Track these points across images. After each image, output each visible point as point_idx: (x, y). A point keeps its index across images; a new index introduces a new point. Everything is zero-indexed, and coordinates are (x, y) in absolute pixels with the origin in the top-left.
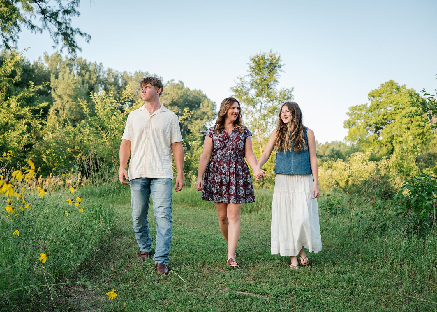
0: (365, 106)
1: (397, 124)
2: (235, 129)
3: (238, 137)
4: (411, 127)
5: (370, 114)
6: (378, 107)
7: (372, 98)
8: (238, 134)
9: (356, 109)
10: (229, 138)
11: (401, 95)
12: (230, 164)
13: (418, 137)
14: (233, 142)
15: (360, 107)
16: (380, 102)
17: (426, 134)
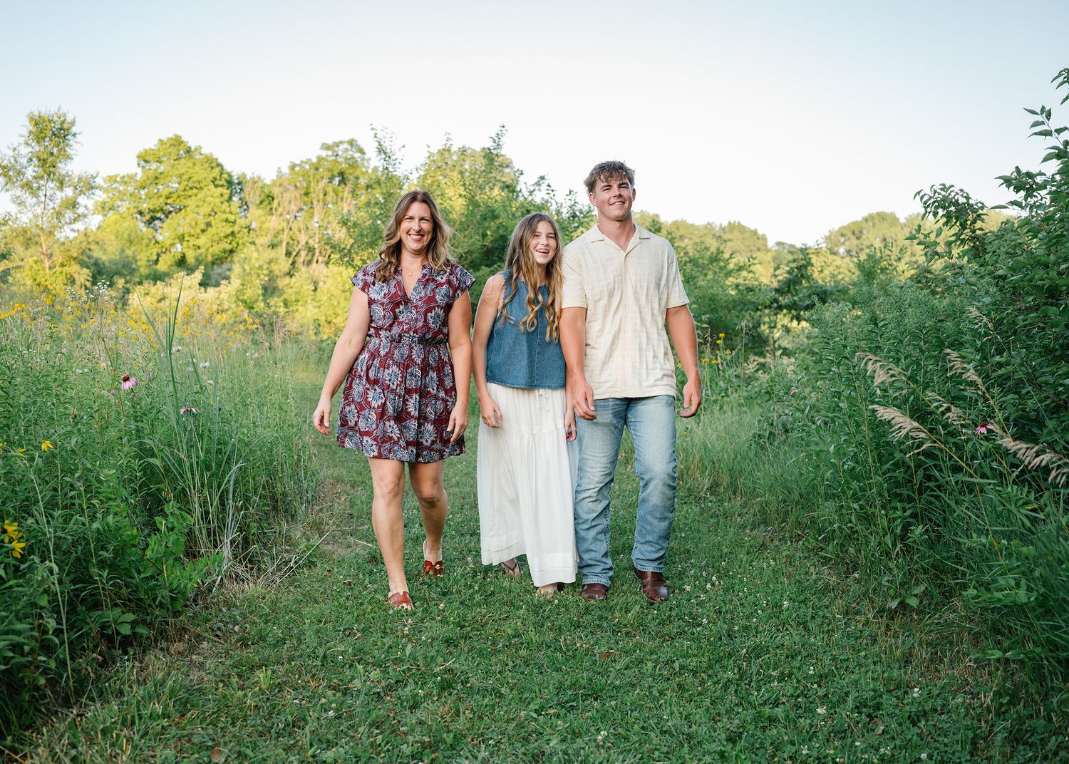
0: (132, 177)
1: (190, 215)
2: (424, 275)
3: (431, 299)
4: (213, 223)
5: (142, 192)
6: (157, 181)
7: (142, 163)
8: (433, 290)
9: (116, 181)
10: (406, 300)
11: (194, 164)
12: (408, 367)
13: (225, 240)
14: (417, 312)
15: (123, 177)
16: (161, 173)
17: (237, 236)
